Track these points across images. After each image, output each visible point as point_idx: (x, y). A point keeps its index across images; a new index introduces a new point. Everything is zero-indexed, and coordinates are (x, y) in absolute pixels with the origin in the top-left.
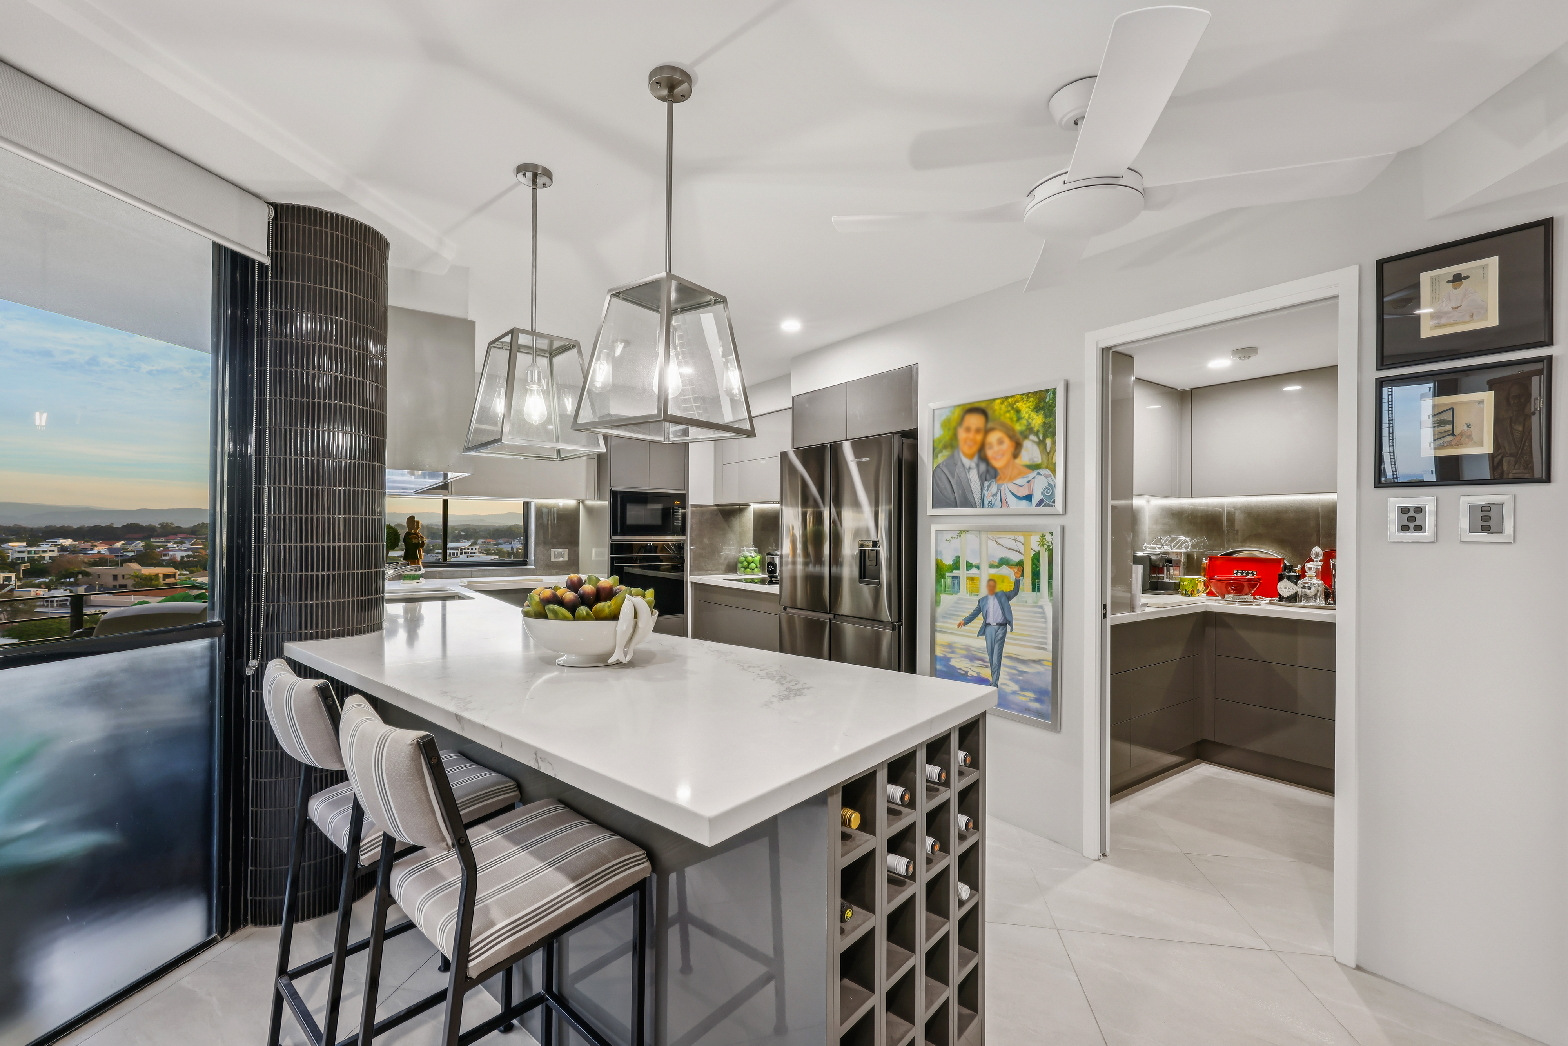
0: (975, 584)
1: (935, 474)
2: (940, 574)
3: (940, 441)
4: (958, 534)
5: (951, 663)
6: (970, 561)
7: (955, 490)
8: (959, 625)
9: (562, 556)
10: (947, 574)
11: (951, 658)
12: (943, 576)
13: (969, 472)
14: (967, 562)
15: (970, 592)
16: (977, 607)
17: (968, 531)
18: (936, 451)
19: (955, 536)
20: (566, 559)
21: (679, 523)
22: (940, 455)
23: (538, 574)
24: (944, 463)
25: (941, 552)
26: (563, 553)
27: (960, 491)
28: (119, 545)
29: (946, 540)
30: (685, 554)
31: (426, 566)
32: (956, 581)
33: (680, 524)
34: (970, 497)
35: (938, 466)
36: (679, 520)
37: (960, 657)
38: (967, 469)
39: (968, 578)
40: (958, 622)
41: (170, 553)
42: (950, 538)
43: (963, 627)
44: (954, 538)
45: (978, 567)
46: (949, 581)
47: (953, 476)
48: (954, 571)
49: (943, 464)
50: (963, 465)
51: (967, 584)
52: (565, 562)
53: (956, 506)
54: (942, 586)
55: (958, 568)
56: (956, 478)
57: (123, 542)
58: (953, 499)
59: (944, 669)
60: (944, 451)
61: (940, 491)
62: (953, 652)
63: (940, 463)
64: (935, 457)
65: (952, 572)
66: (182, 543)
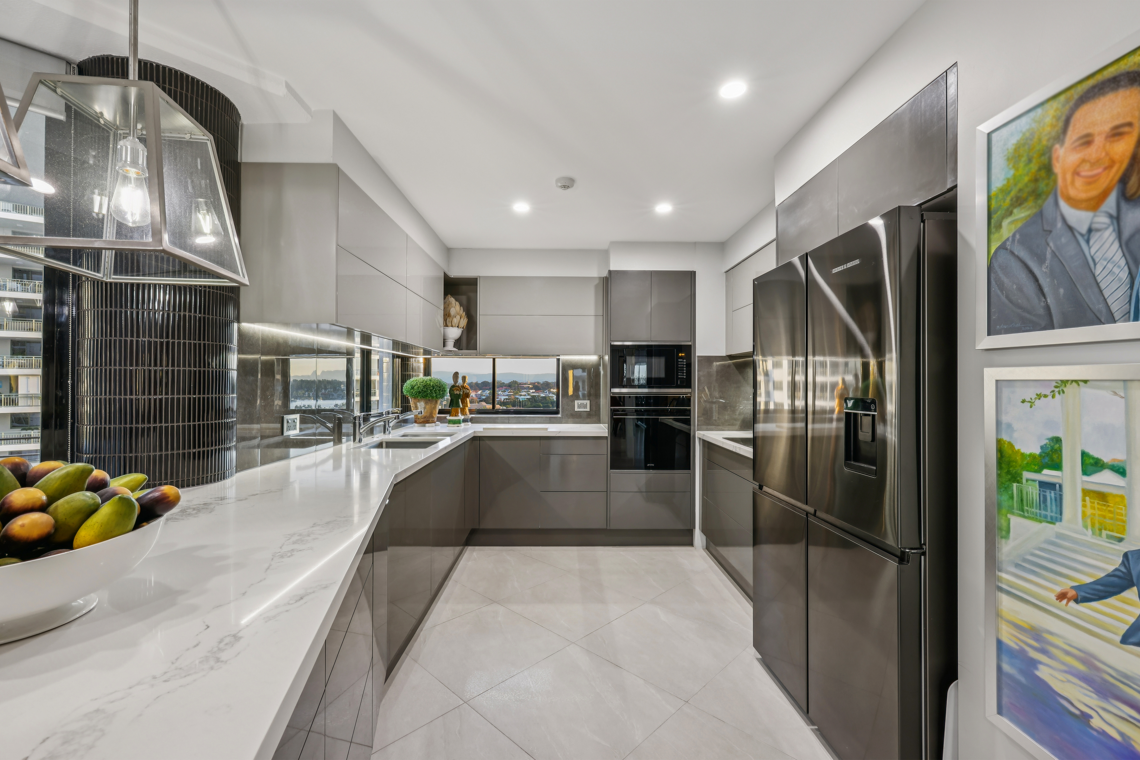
0: (1110, 511)
1: (996, 265)
2: (1008, 472)
3: (1005, 191)
4: (1056, 387)
5: (1038, 673)
6: (1095, 453)
7: (1046, 290)
8: (1062, 596)
9: (585, 406)
10: (1026, 475)
11: (1040, 663)
12: (1016, 478)
13: (1088, 241)
14: (1084, 454)
15: (1093, 525)
16: (1116, 570)
17: (1085, 381)
18: (995, 217)
19: (1047, 392)
20: (588, 409)
21: (684, 375)
22: (1005, 223)
23: (564, 422)
24: (1018, 236)
25: (1009, 426)
26: (585, 404)
27: (1062, 291)
28: (479, 392)
29: (1023, 401)
30: (692, 408)
31: (471, 412)
32: (1050, 495)
33: (685, 377)
34: (1089, 297)
35: (1003, 247)
36: (684, 373)
37: (1066, 672)
38: (1082, 235)
39: (1086, 492)
40: (1059, 589)
41: (499, 397)
42: (1034, 396)
43: (1072, 604)
44: (1045, 396)
45: (1120, 471)
46: (1033, 491)
47: (1041, 259)
48: (1046, 471)
49: (1013, 240)
50: (1071, 229)
51: (1084, 506)
52: (588, 412)
53: (1050, 326)
54: (1012, 497)
55: (1057, 466)
56: (1048, 262)
57: (481, 391)
58: (1041, 311)
59: (1022, 679)
60: (1015, 211)
61: (1007, 297)
62: (1043, 651)
63: (1008, 239)
64: (993, 230)
65: (1039, 471)
66: (505, 391)
